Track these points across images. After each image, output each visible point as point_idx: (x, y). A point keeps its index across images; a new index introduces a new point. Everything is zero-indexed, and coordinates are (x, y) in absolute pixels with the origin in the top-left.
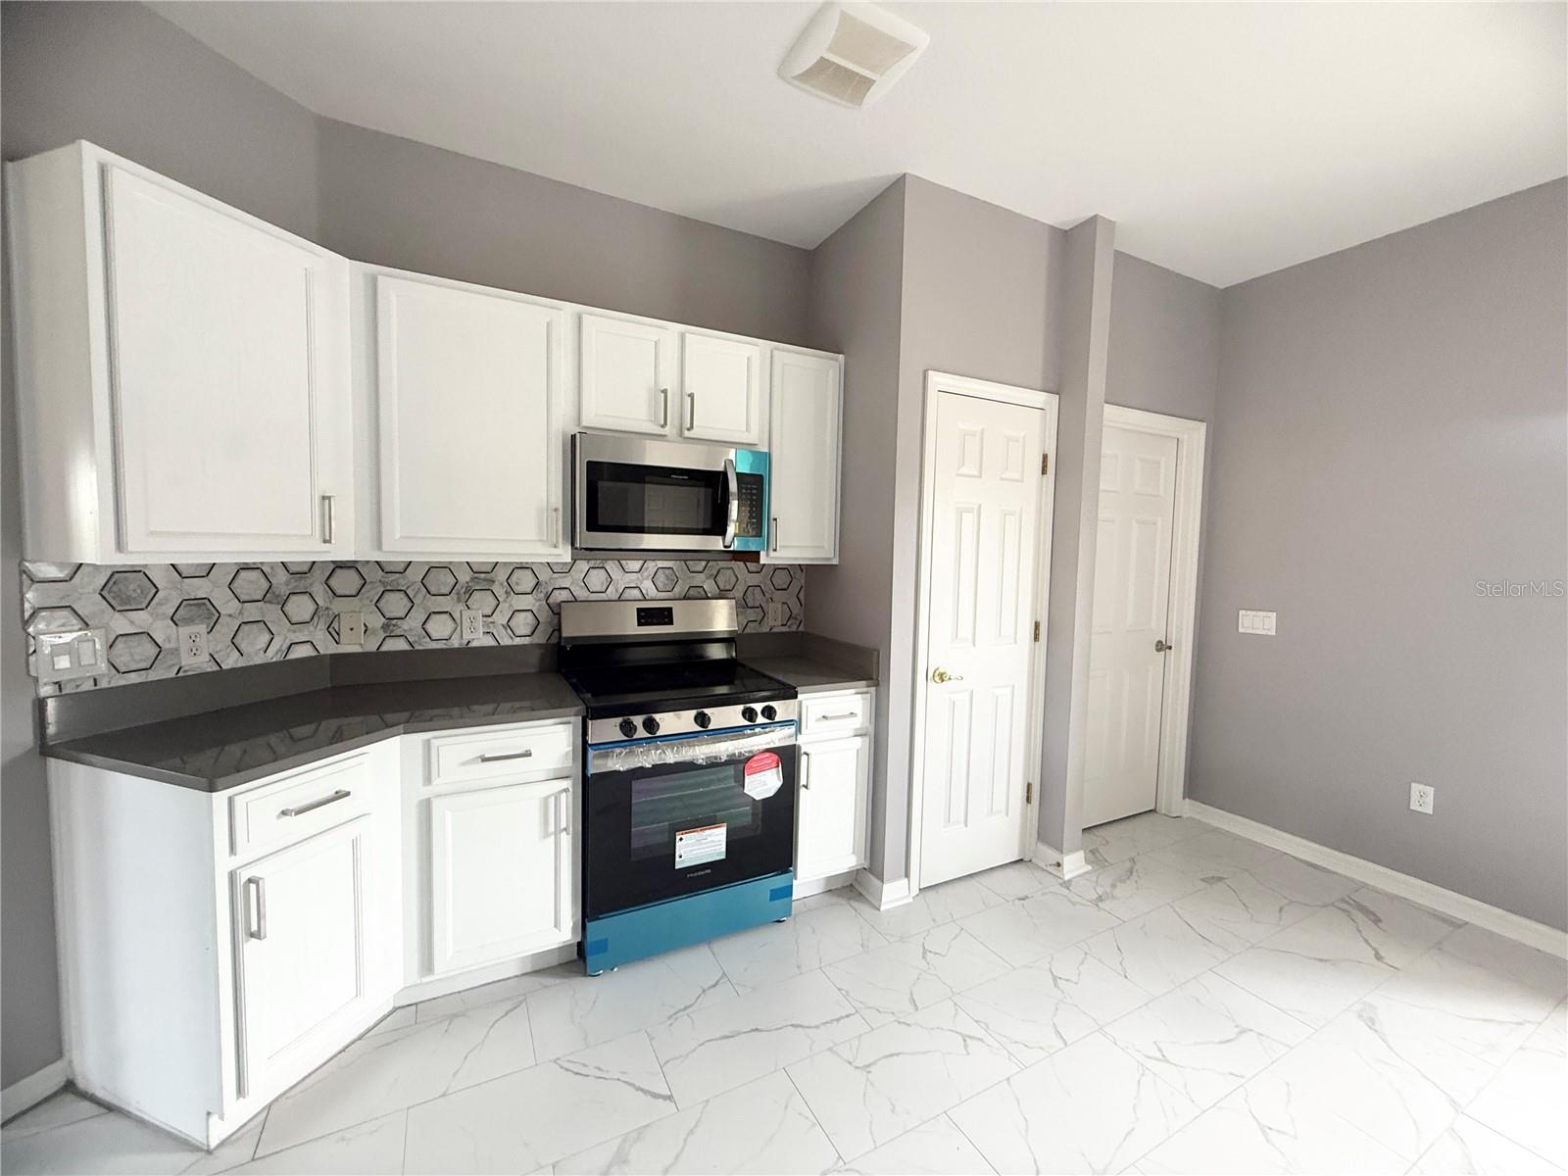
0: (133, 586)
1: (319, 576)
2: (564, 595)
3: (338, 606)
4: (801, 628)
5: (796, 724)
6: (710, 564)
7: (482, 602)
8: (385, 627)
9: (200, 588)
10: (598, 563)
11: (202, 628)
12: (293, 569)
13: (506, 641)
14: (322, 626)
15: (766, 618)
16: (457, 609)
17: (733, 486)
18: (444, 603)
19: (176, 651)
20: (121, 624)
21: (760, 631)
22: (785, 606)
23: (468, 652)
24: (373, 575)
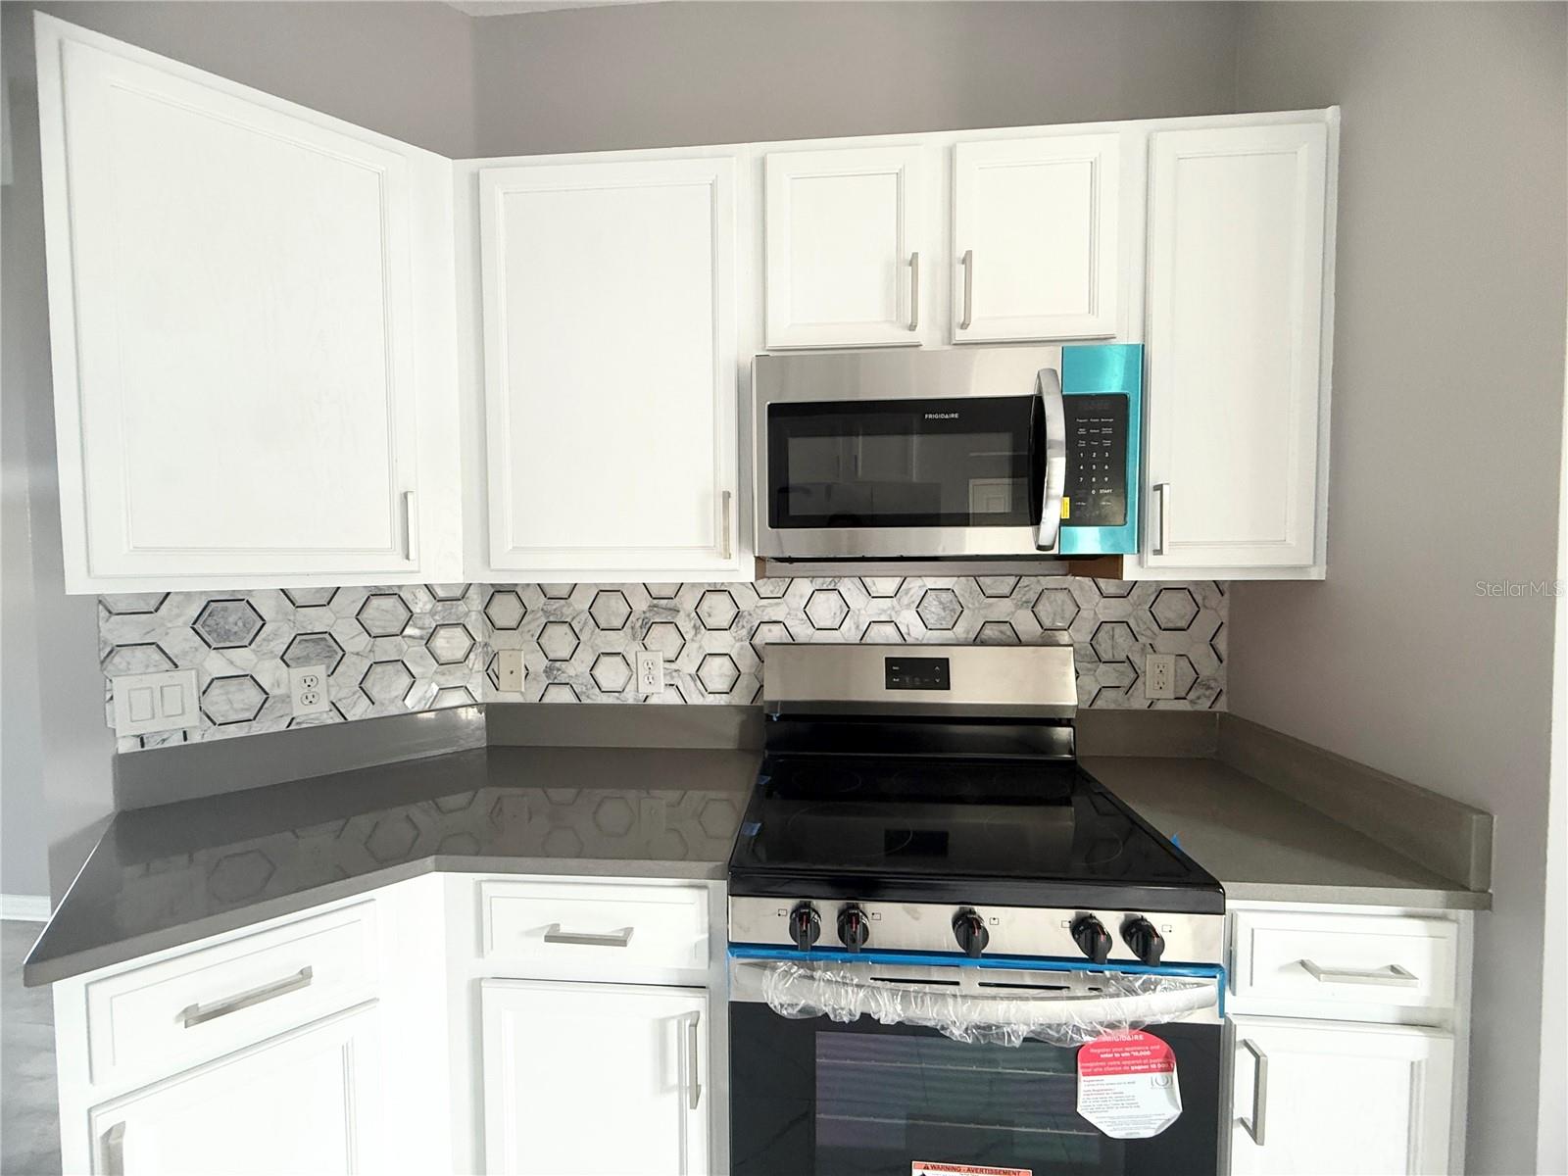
0: (234, 616)
1: (476, 602)
2: (774, 634)
3: (499, 641)
4: (1221, 706)
5: (1220, 971)
6: (1025, 581)
7: (664, 640)
8: (548, 671)
9: (318, 620)
10: (827, 583)
11: (320, 670)
12: (441, 594)
13: (695, 699)
14: (480, 666)
15: (1139, 682)
16: (632, 649)
17: (1056, 428)
18: (617, 641)
19: (286, 699)
20: (216, 664)
21: (1126, 706)
22: (1184, 663)
23: (645, 713)
24: (535, 601)
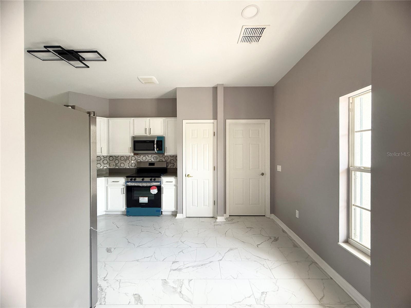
1: (108, 158)
2: (139, 161)
3: (110, 162)
5: (160, 182)
7: (128, 161)
8: (116, 165)
10: (144, 156)
12: (104, 157)
13: (131, 168)
14: (108, 164)
16: (124, 162)
17: (155, 142)
18: (123, 162)
21: (173, 168)
23: (126, 169)
24: (114, 158)
